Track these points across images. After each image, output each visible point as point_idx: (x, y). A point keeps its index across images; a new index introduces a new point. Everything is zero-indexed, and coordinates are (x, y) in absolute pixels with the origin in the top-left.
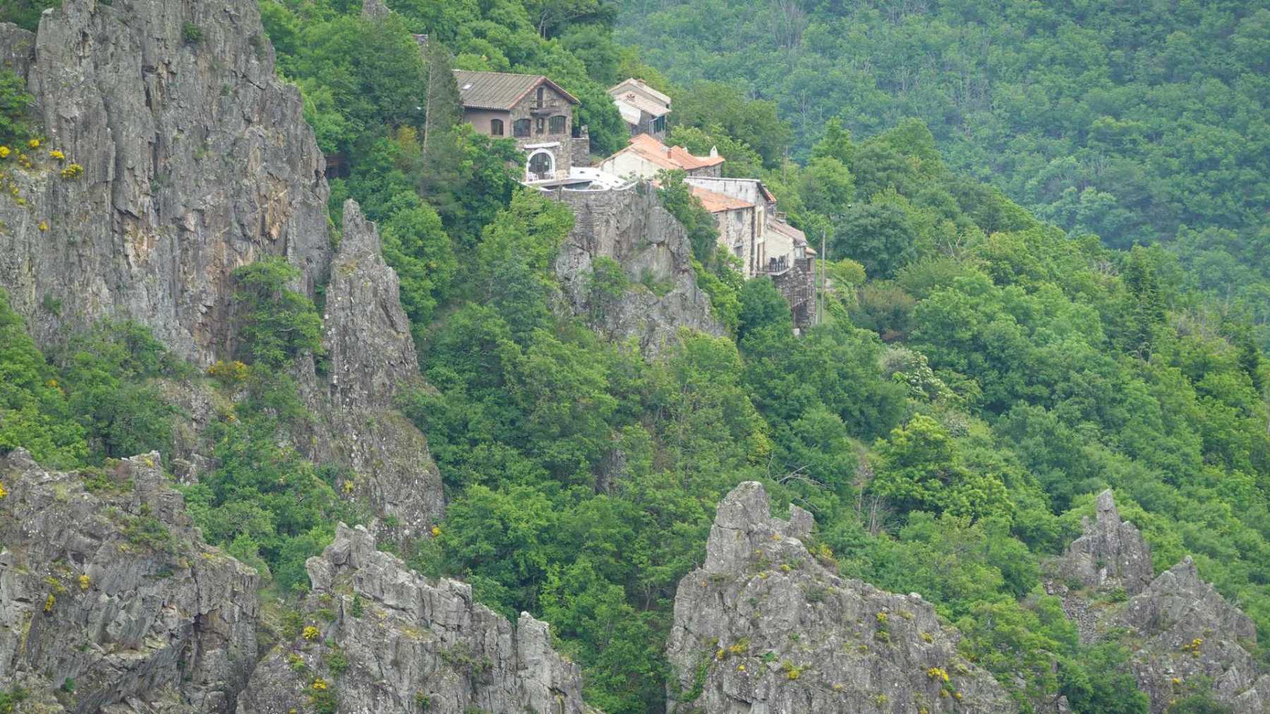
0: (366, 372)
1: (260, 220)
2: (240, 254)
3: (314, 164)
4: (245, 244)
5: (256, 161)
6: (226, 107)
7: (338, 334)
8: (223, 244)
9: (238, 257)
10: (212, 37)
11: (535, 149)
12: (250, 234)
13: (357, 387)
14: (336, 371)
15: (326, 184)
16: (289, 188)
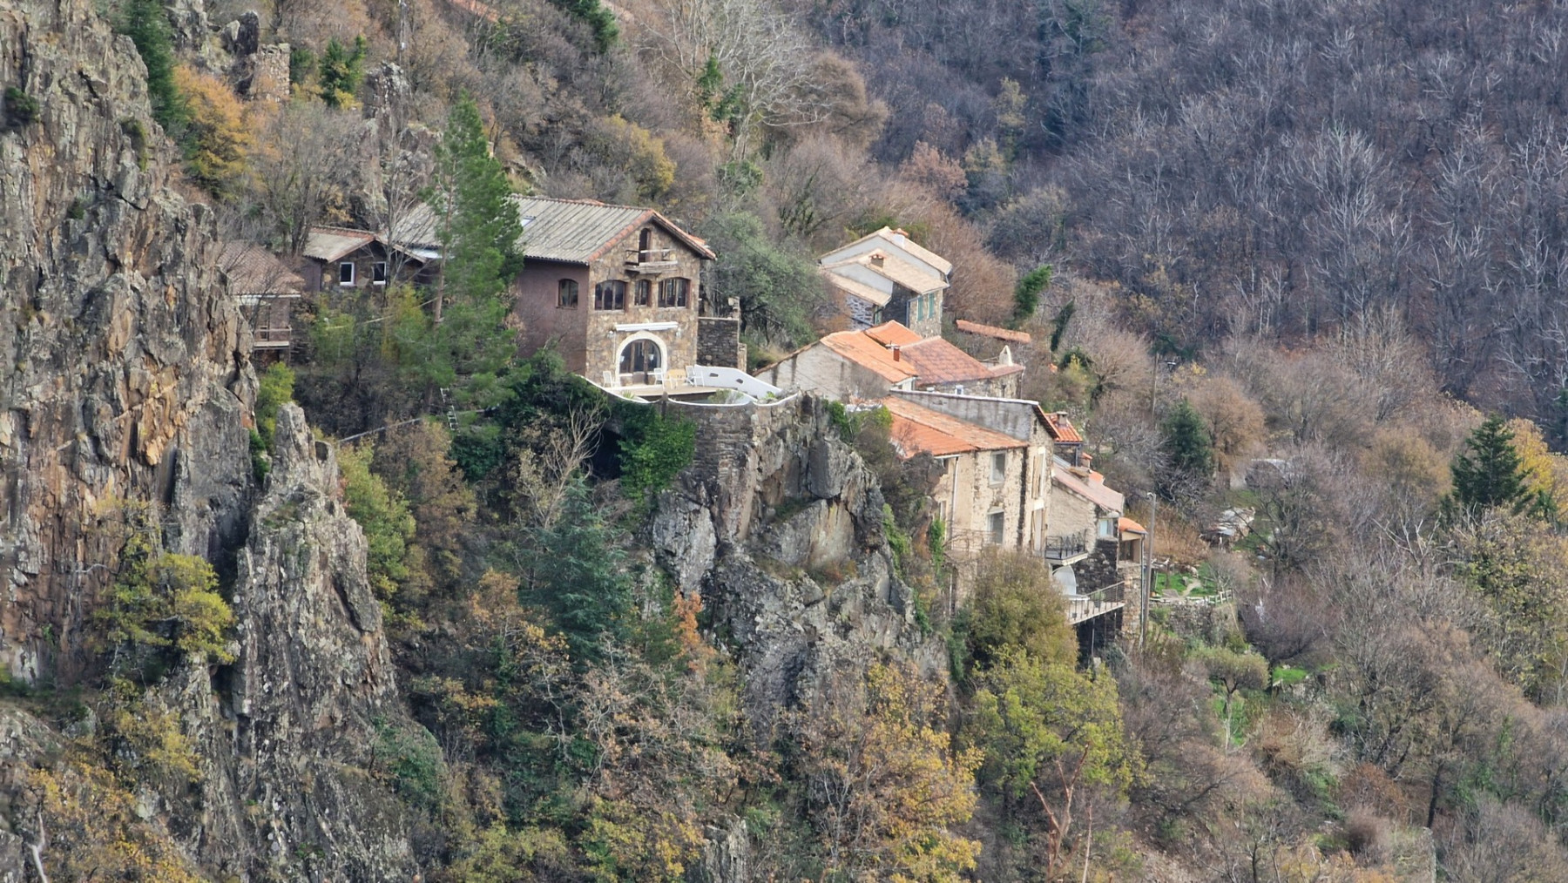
0: (305, 694)
1: (128, 431)
2: (91, 486)
3: (232, 340)
4: (101, 470)
5: (125, 330)
6: (74, 237)
7: (257, 628)
8: (62, 469)
9: (87, 492)
10: (54, 118)
11: (633, 332)
12: (111, 455)
13: (284, 720)
14: (248, 693)
15: (252, 375)
16: (182, 379)
